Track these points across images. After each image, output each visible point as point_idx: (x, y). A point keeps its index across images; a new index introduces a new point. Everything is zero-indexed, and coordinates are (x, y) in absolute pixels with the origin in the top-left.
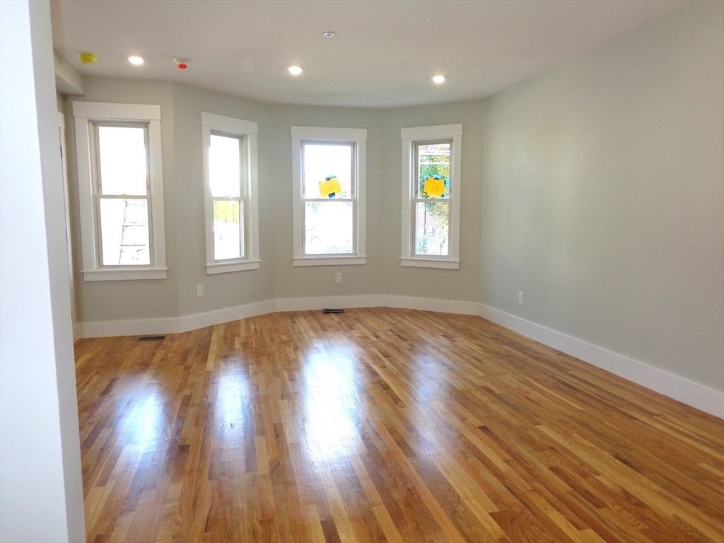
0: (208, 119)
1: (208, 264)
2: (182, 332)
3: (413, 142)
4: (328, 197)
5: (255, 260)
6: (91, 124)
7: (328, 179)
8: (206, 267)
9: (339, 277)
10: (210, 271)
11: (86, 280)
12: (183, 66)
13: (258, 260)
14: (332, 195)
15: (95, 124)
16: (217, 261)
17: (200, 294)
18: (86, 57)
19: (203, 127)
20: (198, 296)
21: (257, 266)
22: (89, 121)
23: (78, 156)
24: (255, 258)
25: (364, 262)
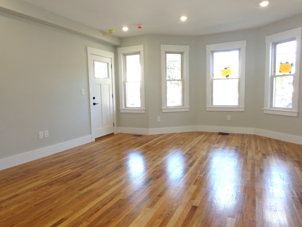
0: (164, 48)
1: (162, 108)
2: (150, 135)
3: (273, 43)
4: (225, 78)
5: (186, 107)
6: (124, 56)
7: (226, 69)
8: (162, 109)
9: (229, 117)
10: (163, 111)
11: (121, 112)
12: (140, 27)
13: (188, 107)
14: (227, 76)
15: (125, 55)
16: (168, 107)
17: (159, 120)
18: (110, 31)
19: (161, 51)
20: (158, 121)
21: (188, 110)
22: (123, 54)
23: (119, 68)
24: (187, 106)
25: (243, 110)
